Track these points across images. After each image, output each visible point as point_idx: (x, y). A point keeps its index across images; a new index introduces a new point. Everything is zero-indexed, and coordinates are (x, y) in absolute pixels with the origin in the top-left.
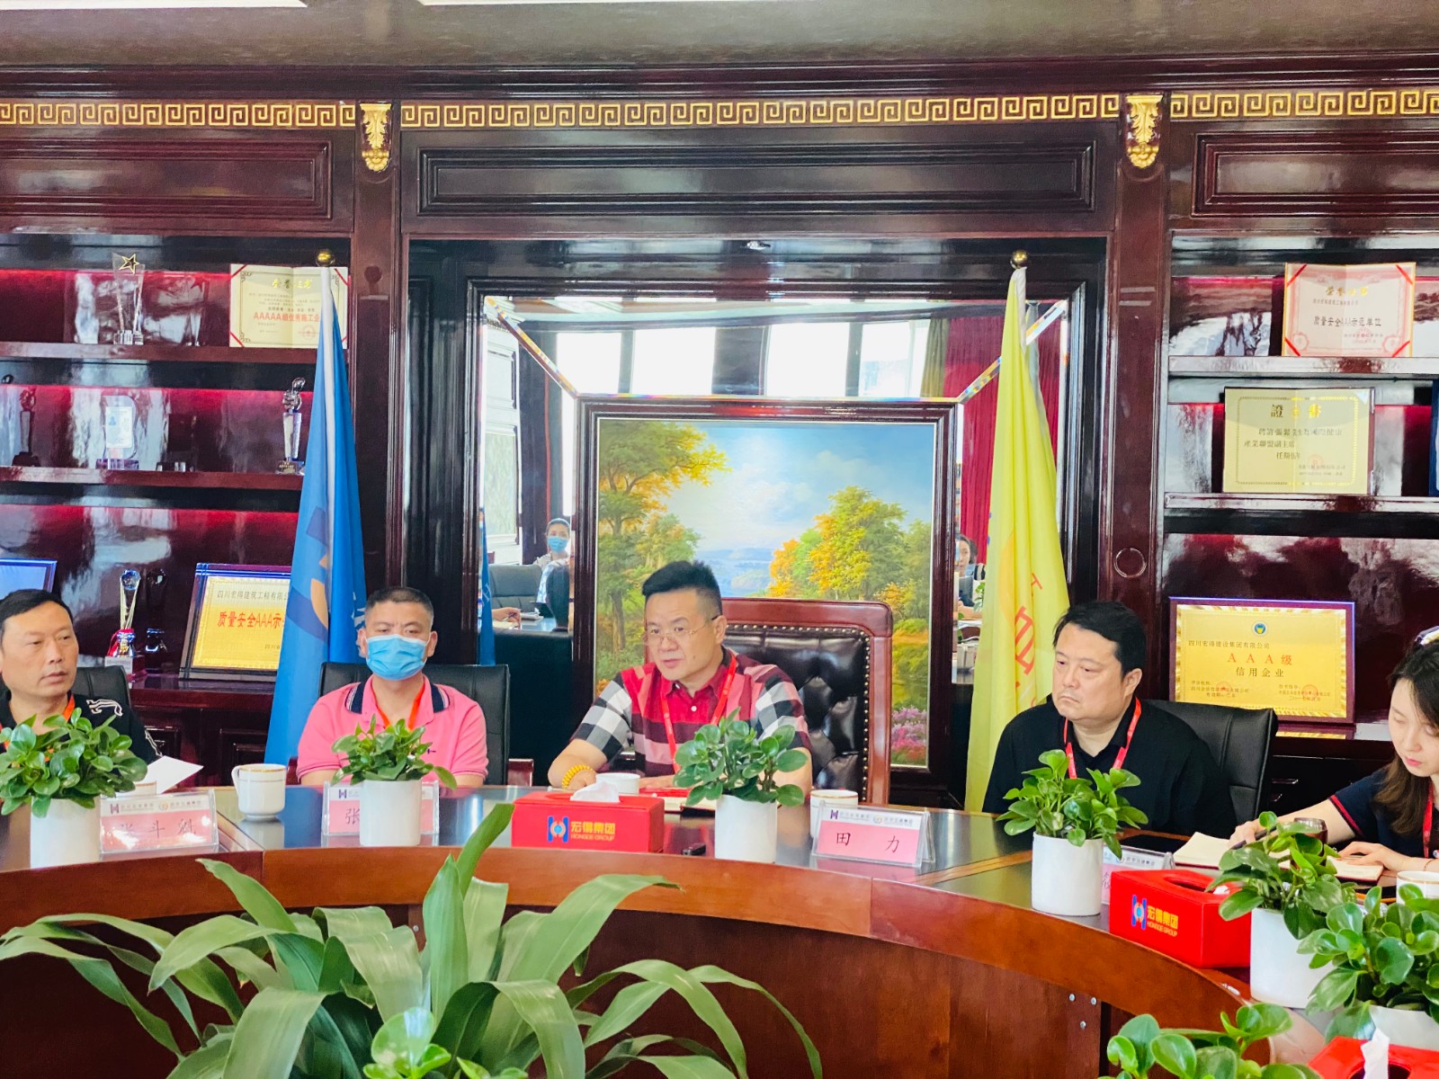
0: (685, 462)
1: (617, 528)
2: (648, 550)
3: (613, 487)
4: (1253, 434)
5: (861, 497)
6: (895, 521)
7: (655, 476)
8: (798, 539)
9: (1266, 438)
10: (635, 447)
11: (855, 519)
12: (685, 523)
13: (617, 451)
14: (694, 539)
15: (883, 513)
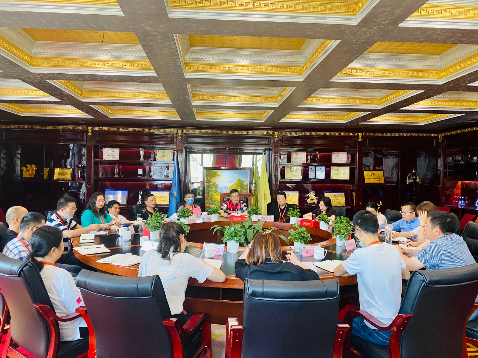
0: (217, 175)
1: (208, 184)
2: (212, 187)
3: (208, 179)
4: (288, 172)
5: (239, 180)
6: (244, 183)
7: (213, 177)
8: (232, 185)
9: (289, 172)
10: (210, 174)
11: (239, 182)
12: (217, 183)
13: (208, 174)
14: (218, 185)
15: (242, 182)
